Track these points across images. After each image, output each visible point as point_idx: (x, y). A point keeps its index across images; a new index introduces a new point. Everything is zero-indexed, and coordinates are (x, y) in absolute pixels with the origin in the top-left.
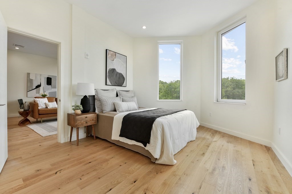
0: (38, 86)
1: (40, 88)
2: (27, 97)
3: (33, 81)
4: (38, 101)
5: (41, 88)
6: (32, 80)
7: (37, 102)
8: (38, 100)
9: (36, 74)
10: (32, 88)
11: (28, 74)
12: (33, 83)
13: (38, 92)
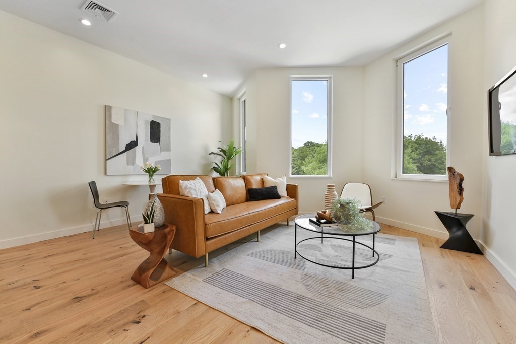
0: (132, 145)
1: (135, 151)
2: (106, 174)
3: (120, 128)
4: (193, 192)
5: (138, 149)
6: (117, 126)
7: (190, 192)
8: (191, 188)
9: (126, 110)
10: (118, 150)
11: (107, 109)
12: (120, 137)
13: (132, 162)
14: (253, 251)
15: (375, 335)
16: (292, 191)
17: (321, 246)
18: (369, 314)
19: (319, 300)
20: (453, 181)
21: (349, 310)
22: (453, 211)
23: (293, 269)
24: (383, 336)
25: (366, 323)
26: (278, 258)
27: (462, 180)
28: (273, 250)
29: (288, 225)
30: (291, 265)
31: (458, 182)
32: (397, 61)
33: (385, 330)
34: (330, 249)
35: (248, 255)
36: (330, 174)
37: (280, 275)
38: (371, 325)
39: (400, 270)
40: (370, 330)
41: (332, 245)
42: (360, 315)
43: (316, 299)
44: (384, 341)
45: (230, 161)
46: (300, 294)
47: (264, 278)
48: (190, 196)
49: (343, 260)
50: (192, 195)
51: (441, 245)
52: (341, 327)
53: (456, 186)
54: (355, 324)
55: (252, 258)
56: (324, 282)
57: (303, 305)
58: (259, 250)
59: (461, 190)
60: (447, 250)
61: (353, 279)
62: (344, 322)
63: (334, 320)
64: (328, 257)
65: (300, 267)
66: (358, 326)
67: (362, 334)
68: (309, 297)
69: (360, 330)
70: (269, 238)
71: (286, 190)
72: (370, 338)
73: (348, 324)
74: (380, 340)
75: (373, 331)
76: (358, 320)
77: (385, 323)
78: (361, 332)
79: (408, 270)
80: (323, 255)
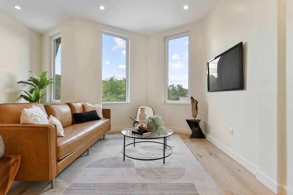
14: (90, 164)
15: (193, 190)
16: (107, 113)
17: (135, 149)
18: (183, 181)
19: (155, 182)
20: (193, 104)
21: (174, 182)
22: (193, 119)
23: (127, 168)
24: (196, 190)
25: (185, 186)
26: (114, 164)
27: (197, 103)
28: (104, 159)
29: (104, 138)
30: (124, 166)
31: (196, 104)
32: (165, 38)
33: (194, 186)
34: (141, 149)
35: (87, 167)
36: (128, 100)
37: (122, 175)
38: (188, 186)
39: (182, 153)
40: (189, 189)
41: (141, 147)
42: (180, 183)
43: (154, 182)
44: (197, 192)
45: (41, 90)
46: (142, 182)
47: (112, 180)
48: (36, 123)
49: (152, 155)
50: (37, 122)
51: (190, 137)
52: (176, 193)
53: (195, 106)
54: (181, 189)
55: (92, 169)
56: (151, 170)
57: (148, 189)
58: (93, 161)
59: (197, 108)
60: (192, 139)
61: (164, 164)
62: (175, 190)
63: (170, 191)
64: (143, 155)
65: (131, 165)
66: (183, 189)
67: (187, 192)
68: (149, 182)
69: (185, 191)
70: (95, 151)
71: (102, 112)
72: (192, 193)
73: (178, 190)
74: (196, 192)
75: (190, 189)
76: (181, 186)
77: (192, 183)
78: (186, 192)
79: (185, 152)
80: (140, 154)
